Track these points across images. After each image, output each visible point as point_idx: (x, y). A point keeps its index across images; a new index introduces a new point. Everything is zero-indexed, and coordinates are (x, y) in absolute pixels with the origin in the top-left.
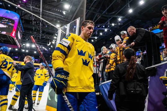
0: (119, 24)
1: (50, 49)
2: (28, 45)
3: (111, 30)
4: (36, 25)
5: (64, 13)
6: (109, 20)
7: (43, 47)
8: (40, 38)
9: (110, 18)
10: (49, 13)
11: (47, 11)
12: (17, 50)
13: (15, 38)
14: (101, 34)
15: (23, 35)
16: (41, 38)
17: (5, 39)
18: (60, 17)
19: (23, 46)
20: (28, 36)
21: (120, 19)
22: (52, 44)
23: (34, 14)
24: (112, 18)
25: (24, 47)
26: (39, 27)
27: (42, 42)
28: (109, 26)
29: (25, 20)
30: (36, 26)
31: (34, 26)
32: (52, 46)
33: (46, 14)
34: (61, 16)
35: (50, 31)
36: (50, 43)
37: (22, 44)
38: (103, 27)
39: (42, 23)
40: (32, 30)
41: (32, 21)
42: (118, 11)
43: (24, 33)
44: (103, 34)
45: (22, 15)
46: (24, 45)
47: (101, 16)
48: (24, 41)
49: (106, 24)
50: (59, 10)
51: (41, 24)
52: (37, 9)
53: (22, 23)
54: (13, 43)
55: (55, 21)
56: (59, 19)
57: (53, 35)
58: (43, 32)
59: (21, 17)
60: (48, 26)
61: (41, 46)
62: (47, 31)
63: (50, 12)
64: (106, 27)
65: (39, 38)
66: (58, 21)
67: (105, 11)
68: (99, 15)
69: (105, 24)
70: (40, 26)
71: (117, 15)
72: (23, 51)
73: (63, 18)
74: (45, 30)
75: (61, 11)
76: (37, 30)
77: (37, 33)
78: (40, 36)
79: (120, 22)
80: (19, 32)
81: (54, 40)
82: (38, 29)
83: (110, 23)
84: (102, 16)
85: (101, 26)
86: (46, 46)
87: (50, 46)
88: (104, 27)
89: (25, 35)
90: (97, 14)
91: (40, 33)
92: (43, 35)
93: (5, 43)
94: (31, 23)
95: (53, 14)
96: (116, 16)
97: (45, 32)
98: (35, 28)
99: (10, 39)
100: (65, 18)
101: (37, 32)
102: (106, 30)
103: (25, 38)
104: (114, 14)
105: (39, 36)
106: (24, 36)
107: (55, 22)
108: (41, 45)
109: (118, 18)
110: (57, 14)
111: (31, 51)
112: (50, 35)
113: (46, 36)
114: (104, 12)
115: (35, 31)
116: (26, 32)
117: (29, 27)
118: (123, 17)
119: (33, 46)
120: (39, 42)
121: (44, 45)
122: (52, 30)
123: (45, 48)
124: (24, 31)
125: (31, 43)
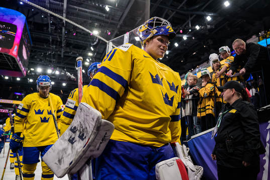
0: (209, 26)
2: (39, 70)
3: (193, 38)
4: (55, 32)
5: (107, 9)
6: (190, 19)
7: (67, 73)
8: (62, 56)
9: (191, 16)
10: (79, 10)
11: (76, 7)
12: (18, 79)
13: (18, 58)
14: (176, 45)
15: (31, 51)
16: (64, 56)
18: (100, 15)
19: (31, 72)
20: (39, 53)
21: (209, 18)
23: (51, 13)
24: (195, 15)
25: (33, 74)
26: (60, 36)
27: (65, 64)
28: (190, 30)
29: (35, 24)
30: (55, 34)
31: (51, 34)
32: (83, 71)
33: (74, 11)
34: (100, 13)
35: (81, 42)
37: (29, 69)
38: (179, 33)
39: (66, 29)
40: (46, 41)
41: (47, 25)
42: (204, 5)
43: (33, 47)
44: (180, 45)
45: (29, 16)
46: (32, 69)
47: (175, 12)
49: (186, 26)
50: (97, 5)
51: (63, 30)
52: (58, 3)
53: (30, 30)
54: (14, 67)
55: (90, 23)
56: (97, 20)
57: (85, 49)
58: (68, 45)
59: (27, 18)
60: (77, 33)
61: (63, 71)
62: (76, 43)
63: (80, 8)
64: (184, 33)
65: (60, 55)
66: (96, 24)
67: (183, 4)
68: (170, 11)
69: (183, 26)
70: (62, 33)
71: (203, 11)
72: (31, 81)
73: (106, 18)
74: (72, 41)
75: (101, 6)
76: (57, 41)
78: (63, 51)
79: (209, 23)
80: (24, 46)
81: (87, 60)
82: (59, 40)
83: (191, 25)
84: (177, 13)
86: (72, 70)
88: (181, 31)
89: (35, 51)
90: (167, 10)
91: (62, 47)
92: (68, 50)
94: (45, 28)
95: (86, 12)
96: (203, 13)
97: (72, 44)
98: (52, 37)
99: (9, 60)
100: (108, 18)
101: (56, 45)
102: (185, 38)
103: (36, 57)
104: (197, 10)
105: (61, 51)
106: (33, 54)
107: (90, 26)
108: (64, 69)
109: (207, 16)
110: (94, 12)
112: (81, 51)
113: (73, 51)
114: (181, 5)
115: (53, 44)
116: (37, 46)
117: (42, 36)
118: (215, 14)
119: (49, 71)
120: (59, 63)
121: (69, 68)
122: (85, 41)
123: (71, 74)
124: (33, 44)
125: (45, 66)
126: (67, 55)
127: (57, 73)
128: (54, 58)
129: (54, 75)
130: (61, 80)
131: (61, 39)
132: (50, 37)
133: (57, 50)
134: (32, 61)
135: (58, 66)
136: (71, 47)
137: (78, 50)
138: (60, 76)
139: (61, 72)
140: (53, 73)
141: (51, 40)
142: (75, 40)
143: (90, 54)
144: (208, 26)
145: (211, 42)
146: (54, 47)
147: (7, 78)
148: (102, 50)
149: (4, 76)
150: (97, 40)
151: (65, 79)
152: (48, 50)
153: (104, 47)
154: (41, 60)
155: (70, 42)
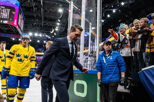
1: (53, 36)
2: (31, 34)
3: (120, 11)
4: (37, 11)
7: (46, 35)
8: (43, 26)
13: (17, 27)
14: (109, 16)
15: (25, 23)
16: (44, 26)
17: (8, 29)
20: (29, 25)
22: (55, 31)
26: (40, 14)
27: (44, 30)
29: (25, 7)
30: (38, 13)
31: (35, 13)
32: (55, 34)
35: (53, 17)
36: (53, 30)
40: (33, 17)
41: (32, 7)
43: (25, 21)
44: (111, 16)
45: (22, 2)
48: (27, 30)
51: (42, 9)
53: (23, 11)
54: (16, 32)
55: (57, 5)
56: (61, 3)
57: (55, 21)
58: (45, 19)
59: (21, 4)
62: (50, 17)
64: (114, 8)
65: (41, 25)
66: (61, 5)
69: (114, 3)
70: (41, 12)
74: (47, 16)
77: (38, 21)
78: (43, 23)
81: (57, 27)
82: (40, 16)
85: (109, 6)
86: (49, 34)
87: (53, 33)
88: (112, 6)
89: (28, 23)
91: (42, 20)
92: (46, 22)
93: (8, 33)
94: (31, 10)
98: (36, 15)
99: (13, 28)
101: (39, 19)
103: (28, 26)
105: (41, 23)
106: (26, 25)
107: (57, 7)
108: (44, 33)
111: (34, 40)
112: (53, 22)
113: (48, 22)
115: (37, 19)
116: (28, 20)
117: (30, 14)
119: (36, 35)
120: (41, 30)
121: (47, 33)
122: (54, 16)
123: (48, 36)
124: (25, 19)
125: (34, 32)
126: (45, 25)
127: (41, 35)
128: (38, 27)
129: (39, 37)
130: (43, 39)
131: (41, 15)
132: (35, 15)
133: (40, 22)
134: (26, 29)
135: (40, 32)
136: (47, 20)
137: (51, 22)
138: (42, 37)
139: (42, 35)
140: (38, 35)
141: (35, 16)
142: (49, 16)
143: (58, 24)
144: (130, 1)
145: (130, 13)
146: (38, 20)
147: (13, 39)
148: (65, 21)
149: (12, 38)
150: (62, 15)
151: (45, 38)
152: (34, 22)
153: (66, 19)
154: (31, 28)
155: (46, 17)
